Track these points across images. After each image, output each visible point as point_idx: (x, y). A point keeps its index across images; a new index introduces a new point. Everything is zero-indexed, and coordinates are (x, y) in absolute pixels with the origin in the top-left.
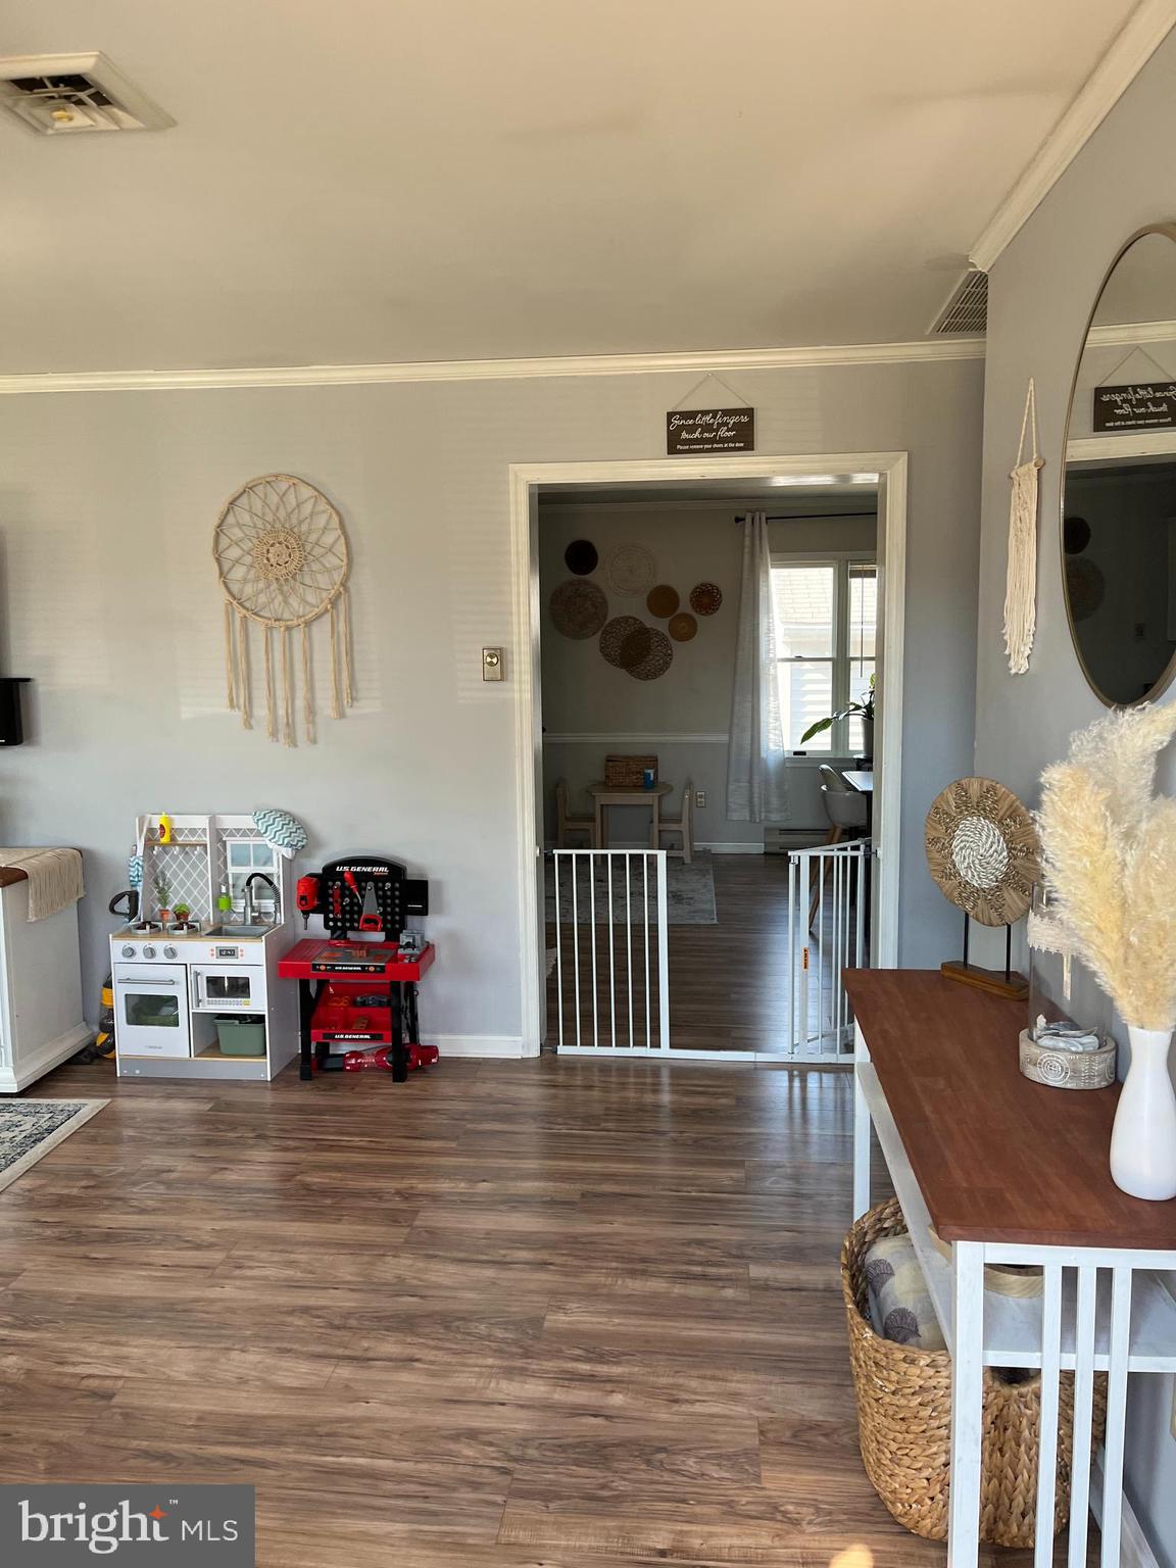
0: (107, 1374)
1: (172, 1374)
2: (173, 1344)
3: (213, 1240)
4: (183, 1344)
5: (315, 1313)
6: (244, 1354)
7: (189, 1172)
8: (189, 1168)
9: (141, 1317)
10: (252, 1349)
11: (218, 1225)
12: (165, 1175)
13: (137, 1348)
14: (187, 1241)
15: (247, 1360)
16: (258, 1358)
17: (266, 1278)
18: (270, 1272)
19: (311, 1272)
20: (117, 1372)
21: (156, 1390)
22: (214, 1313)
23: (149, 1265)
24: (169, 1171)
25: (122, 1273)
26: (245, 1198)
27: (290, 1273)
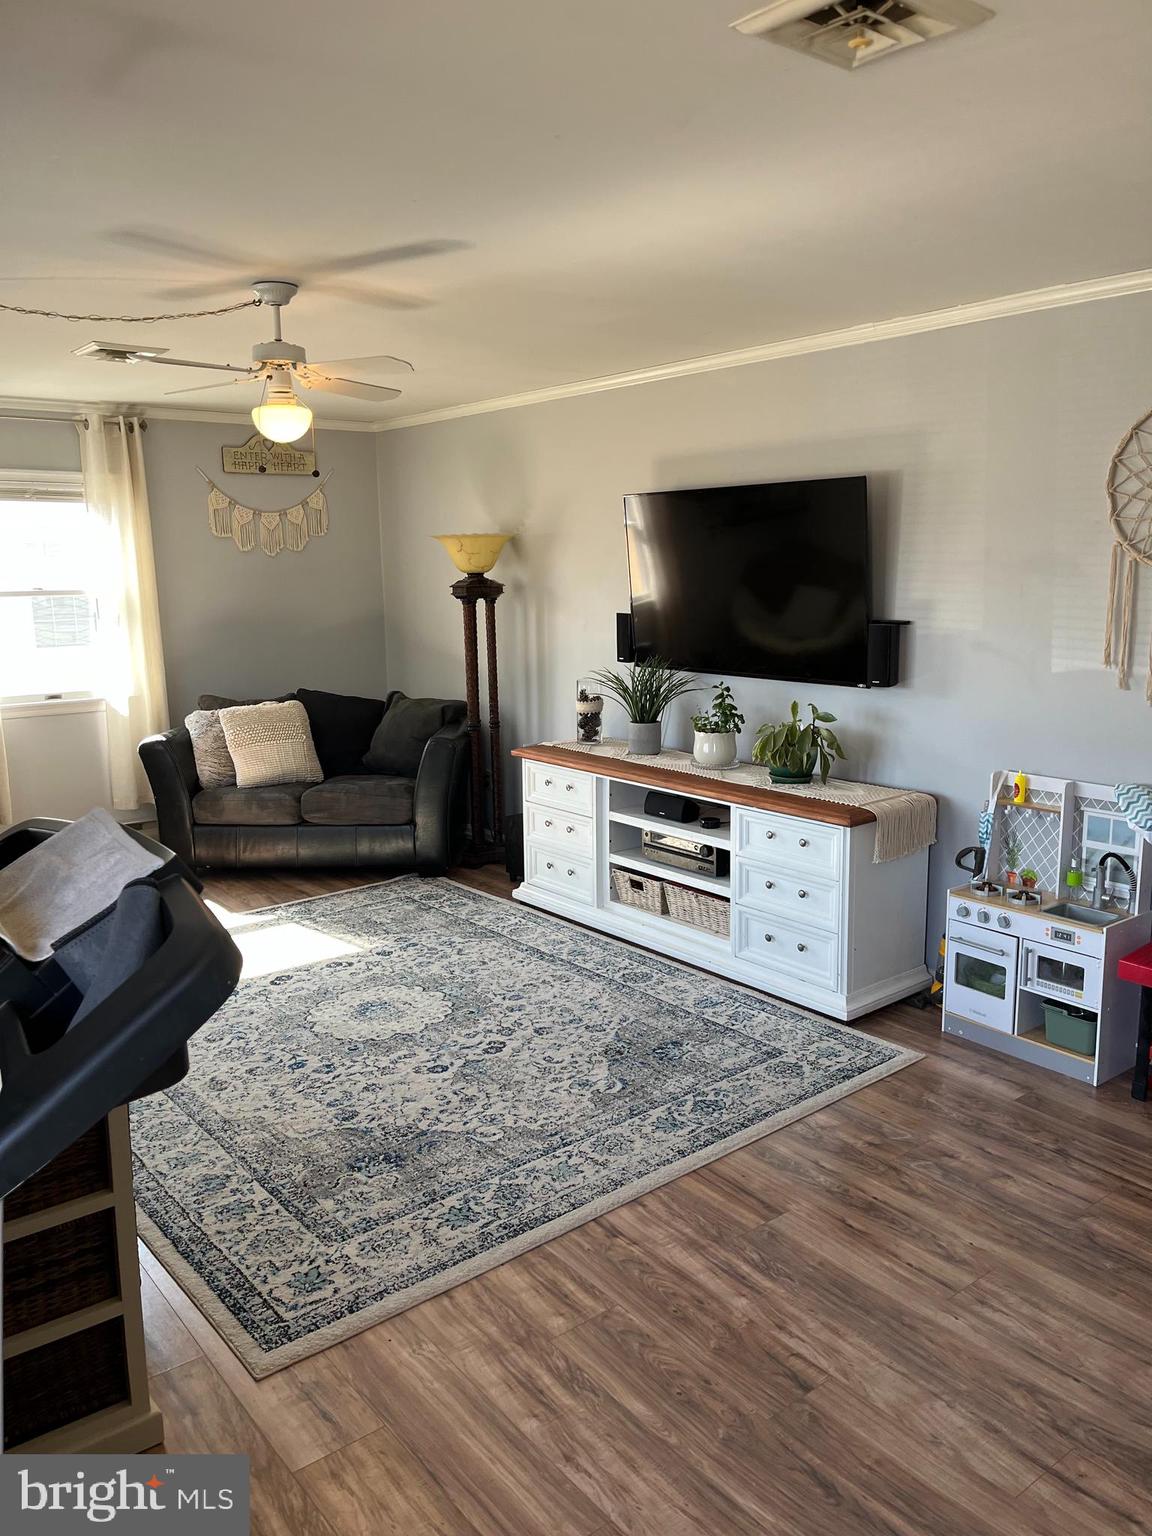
0: (816, 1363)
1: (872, 1394)
2: (886, 1360)
3: (966, 1256)
4: (894, 1365)
5: (1042, 1398)
6: (948, 1409)
7: (972, 1166)
8: (972, 1160)
9: (868, 1313)
10: (959, 1407)
11: (979, 1242)
12: (946, 1160)
13: (852, 1346)
14: (940, 1246)
15: (951, 1420)
16: (960, 1422)
17: (1005, 1330)
18: (1012, 1324)
19: (1056, 1346)
20: (824, 1363)
21: (850, 1405)
22: (937, 1344)
23: (896, 1256)
24: (952, 1157)
25: (869, 1255)
26: (1018, 1221)
27: (1033, 1335)
